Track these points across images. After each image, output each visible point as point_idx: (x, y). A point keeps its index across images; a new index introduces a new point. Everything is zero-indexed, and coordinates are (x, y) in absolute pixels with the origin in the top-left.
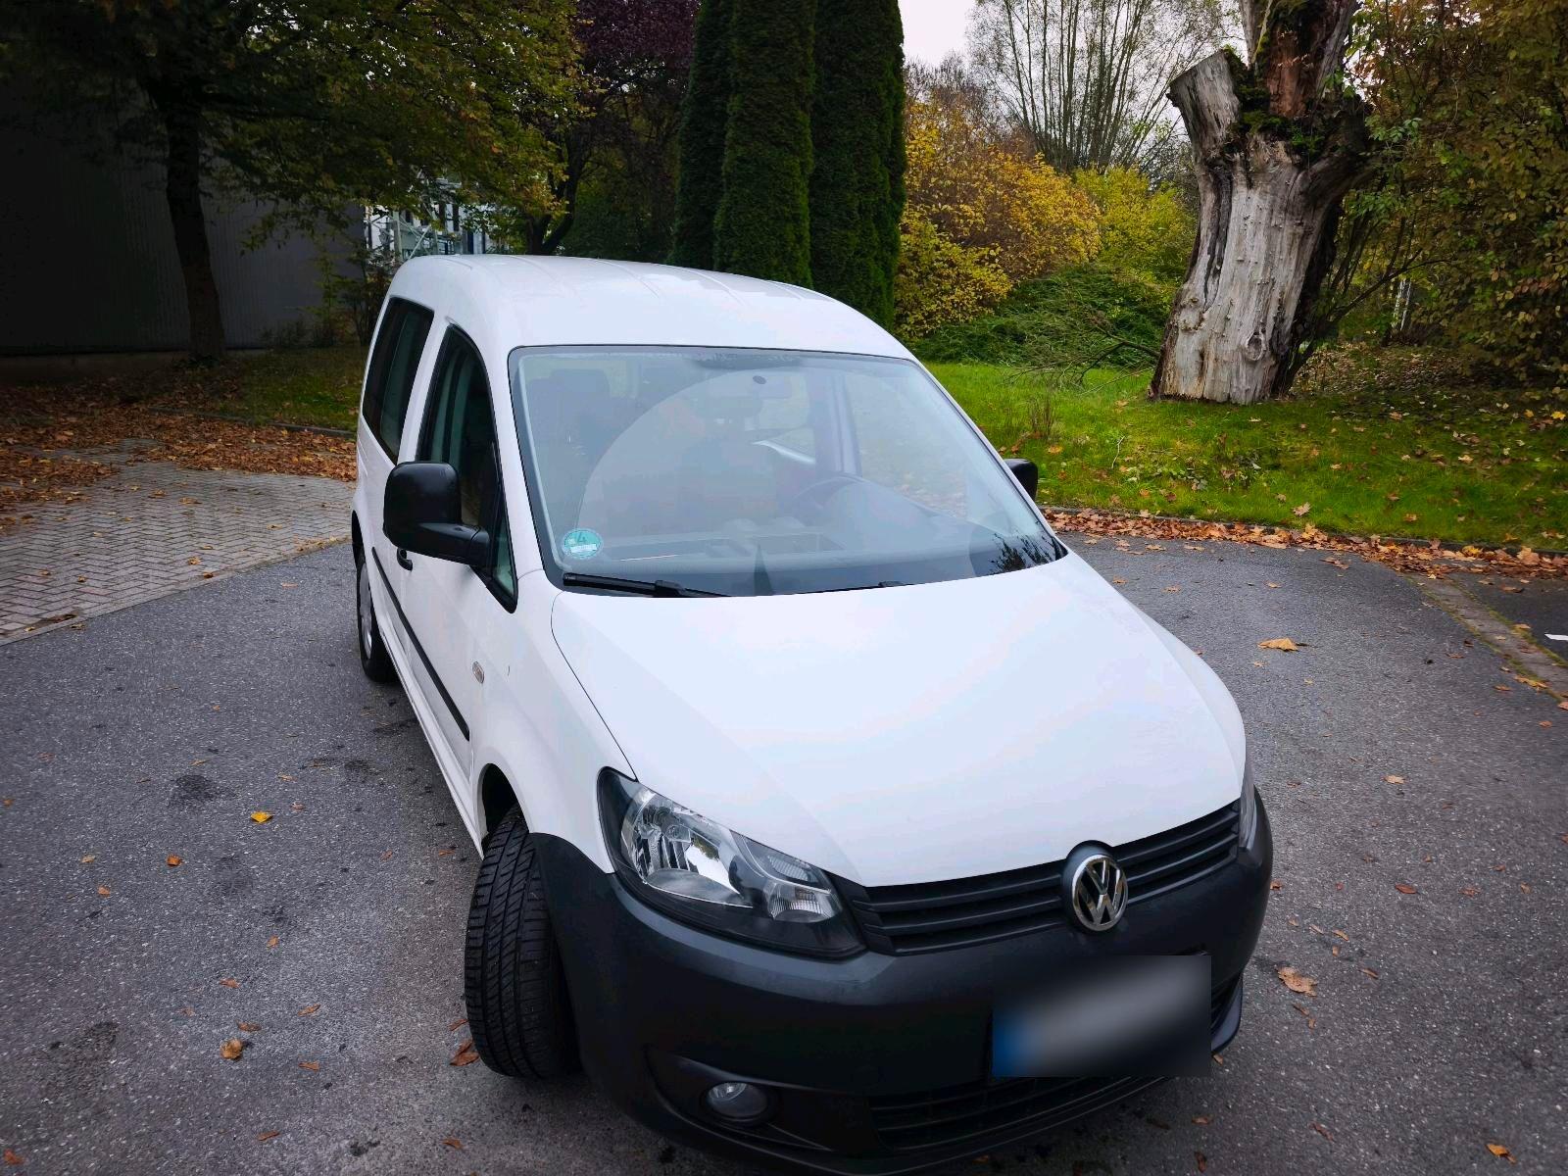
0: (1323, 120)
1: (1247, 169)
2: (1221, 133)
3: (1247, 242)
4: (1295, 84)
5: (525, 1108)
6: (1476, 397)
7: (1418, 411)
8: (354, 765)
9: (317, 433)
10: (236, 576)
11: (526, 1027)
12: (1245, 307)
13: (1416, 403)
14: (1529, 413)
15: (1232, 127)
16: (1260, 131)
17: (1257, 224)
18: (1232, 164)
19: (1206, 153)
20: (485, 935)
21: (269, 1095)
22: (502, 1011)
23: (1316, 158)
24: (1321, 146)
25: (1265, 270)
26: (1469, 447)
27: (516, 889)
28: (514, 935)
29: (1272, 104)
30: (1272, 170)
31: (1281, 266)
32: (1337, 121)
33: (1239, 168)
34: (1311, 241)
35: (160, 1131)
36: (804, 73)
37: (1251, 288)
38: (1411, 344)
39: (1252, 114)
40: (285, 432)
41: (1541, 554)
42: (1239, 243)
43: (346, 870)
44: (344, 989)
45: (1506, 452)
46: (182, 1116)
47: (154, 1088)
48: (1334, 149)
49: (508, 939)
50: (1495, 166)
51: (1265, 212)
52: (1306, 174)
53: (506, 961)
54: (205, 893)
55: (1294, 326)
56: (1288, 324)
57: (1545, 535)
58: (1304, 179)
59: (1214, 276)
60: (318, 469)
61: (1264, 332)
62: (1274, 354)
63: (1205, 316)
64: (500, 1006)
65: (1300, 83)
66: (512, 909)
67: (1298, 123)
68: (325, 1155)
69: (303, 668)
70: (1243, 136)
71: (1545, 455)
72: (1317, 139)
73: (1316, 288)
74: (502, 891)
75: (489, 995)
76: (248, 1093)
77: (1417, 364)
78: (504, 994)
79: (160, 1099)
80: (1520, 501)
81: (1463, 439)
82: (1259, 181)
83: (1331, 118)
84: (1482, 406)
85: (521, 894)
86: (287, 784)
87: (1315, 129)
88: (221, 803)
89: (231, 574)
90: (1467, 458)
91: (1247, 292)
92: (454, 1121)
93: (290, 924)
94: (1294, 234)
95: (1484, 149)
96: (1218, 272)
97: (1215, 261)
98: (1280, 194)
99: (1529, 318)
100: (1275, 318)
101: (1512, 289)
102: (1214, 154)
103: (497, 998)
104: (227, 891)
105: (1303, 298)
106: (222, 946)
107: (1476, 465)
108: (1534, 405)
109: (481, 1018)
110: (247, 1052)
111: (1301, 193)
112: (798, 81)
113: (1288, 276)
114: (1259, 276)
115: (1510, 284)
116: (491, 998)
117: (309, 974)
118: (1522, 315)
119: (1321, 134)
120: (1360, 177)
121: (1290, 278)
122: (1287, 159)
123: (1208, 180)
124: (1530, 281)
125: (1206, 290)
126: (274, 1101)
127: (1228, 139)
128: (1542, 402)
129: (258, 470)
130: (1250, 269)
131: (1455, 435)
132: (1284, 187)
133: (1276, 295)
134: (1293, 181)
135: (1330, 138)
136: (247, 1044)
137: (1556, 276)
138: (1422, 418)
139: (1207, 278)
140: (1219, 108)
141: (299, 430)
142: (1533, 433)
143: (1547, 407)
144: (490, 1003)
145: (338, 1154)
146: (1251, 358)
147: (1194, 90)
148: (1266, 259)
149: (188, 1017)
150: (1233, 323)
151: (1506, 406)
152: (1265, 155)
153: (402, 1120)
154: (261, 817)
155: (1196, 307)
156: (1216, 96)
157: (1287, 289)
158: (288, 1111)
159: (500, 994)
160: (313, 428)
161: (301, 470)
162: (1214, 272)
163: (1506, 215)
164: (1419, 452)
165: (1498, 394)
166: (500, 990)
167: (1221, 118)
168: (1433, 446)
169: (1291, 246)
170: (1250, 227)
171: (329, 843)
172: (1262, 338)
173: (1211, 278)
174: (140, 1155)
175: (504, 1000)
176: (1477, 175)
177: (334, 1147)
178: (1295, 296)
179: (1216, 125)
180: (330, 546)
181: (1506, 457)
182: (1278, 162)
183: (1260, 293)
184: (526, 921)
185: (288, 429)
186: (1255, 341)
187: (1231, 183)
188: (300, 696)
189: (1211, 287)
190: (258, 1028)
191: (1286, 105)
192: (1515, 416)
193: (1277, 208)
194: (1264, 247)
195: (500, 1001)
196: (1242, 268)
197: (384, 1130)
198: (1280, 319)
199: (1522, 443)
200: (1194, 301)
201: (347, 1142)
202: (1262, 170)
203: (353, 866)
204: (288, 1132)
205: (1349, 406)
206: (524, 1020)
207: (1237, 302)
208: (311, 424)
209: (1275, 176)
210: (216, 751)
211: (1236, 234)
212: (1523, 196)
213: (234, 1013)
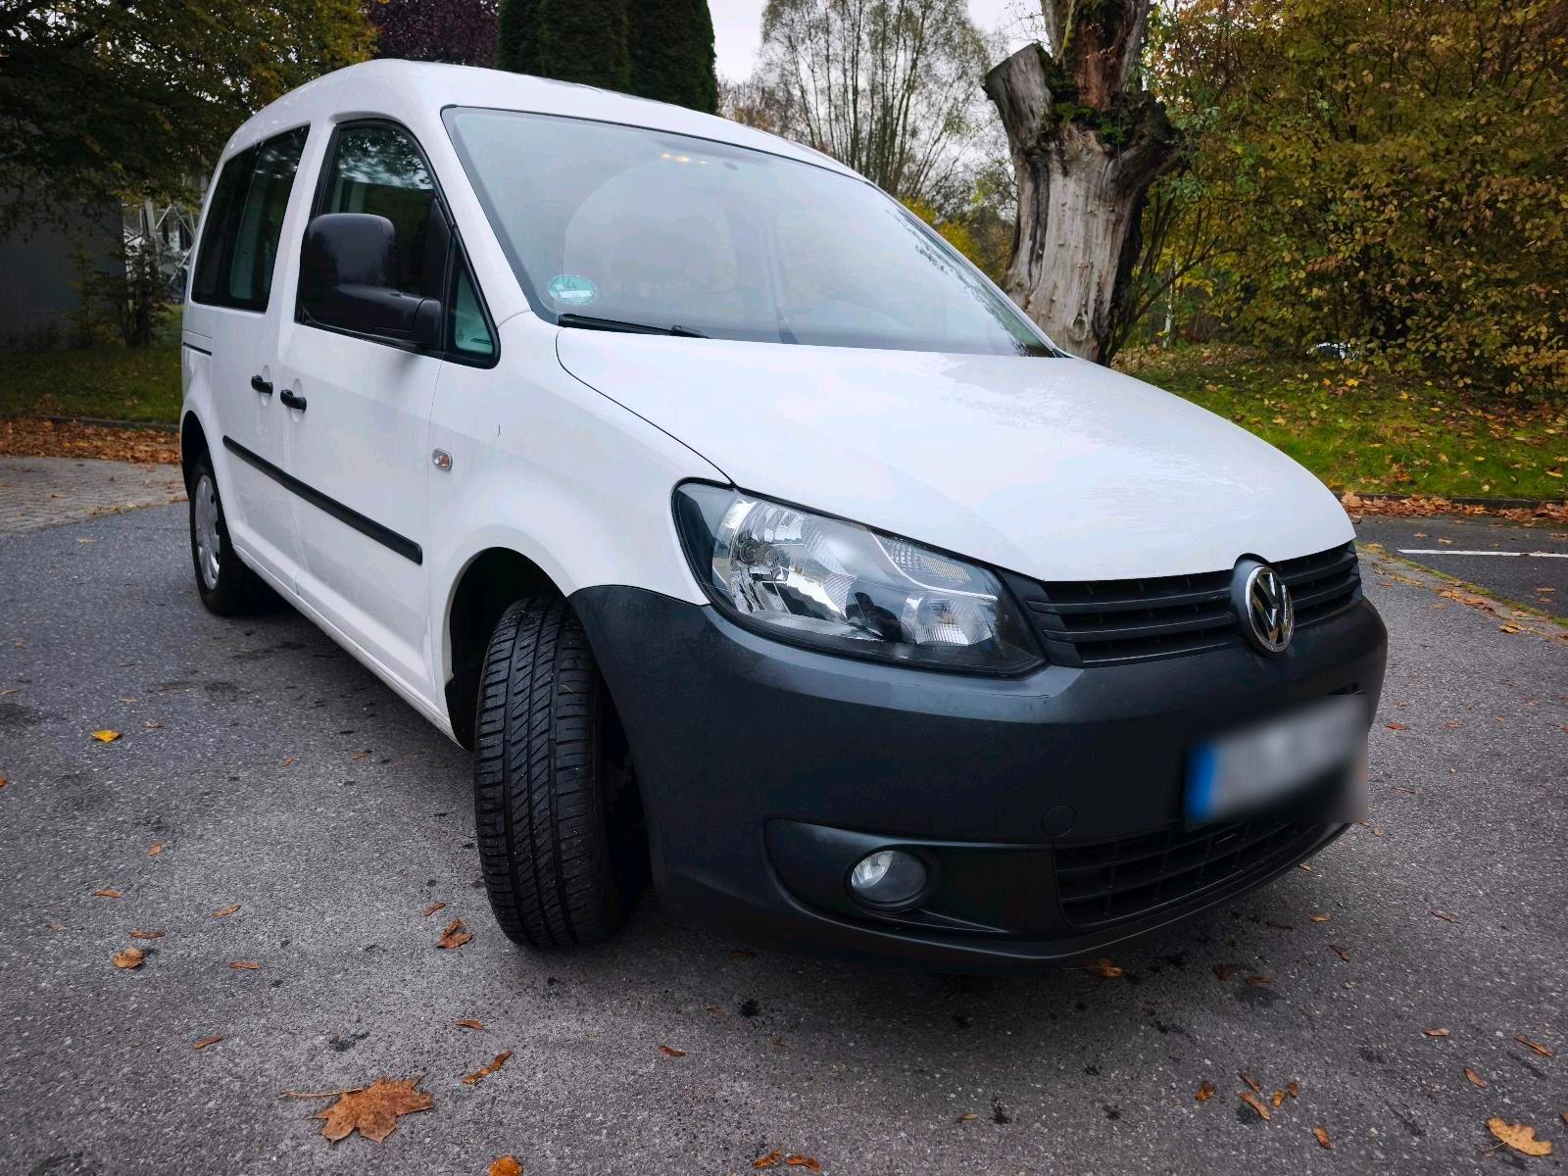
0: (1129, 111)
1: (1062, 158)
2: (1036, 124)
3: (1066, 226)
4: (1100, 78)
5: (551, 982)
6: (1279, 370)
7: (1230, 383)
8: (213, 687)
9: (87, 424)
10: (15, 536)
11: (564, 858)
12: (1068, 289)
13: (1228, 377)
14: (1327, 382)
15: (1046, 117)
16: (1073, 121)
17: (1074, 210)
18: (1047, 153)
19: (1023, 142)
20: (504, 741)
21: (195, 1001)
22: (532, 837)
23: (1125, 147)
24: (1130, 135)
25: (1084, 254)
26: (1280, 413)
27: (540, 682)
28: (545, 737)
29: (1080, 97)
30: (1085, 158)
31: (1098, 250)
32: (1142, 112)
33: (1055, 157)
34: (1122, 228)
35: (43, 1053)
36: (618, 63)
37: (1072, 271)
38: (1198, 341)
39: (1064, 105)
40: (48, 424)
41: (1362, 497)
42: (1059, 228)
43: (236, 779)
44: (269, 888)
45: (1313, 414)
46: (73, 1035)
47: (22, 1008)
48: (1142, 137)
49: (537, 743)
50: (1281, 156)
51: (1081, 199)
52: (1116, 162)
53: (536, 770)
54: (49, 809)
55: (1111, 309)
56: (1107, 306)
57: (1362, 480)
58: (1115, 167)
59: (1037, 260)
60: (97, 453)
61: (1086, 313)
62: (1096, 336)
63: (1032, 298)
64: (532, 830)
65: (1105, 77)
66: (539, 705)
67: (1108, 114)
68: (298, 1054)
69: (125, 607)
70: (1057, 126)
71: (1346, 416)
72: (1124, 128)
73: (1128, 274)
74: (521, 686)
75: (516, 817)
76: (164, 1000)
77: (1209, 357)
78: (536, 813)
79: (34, 1020)
80: (1334, 453)
81: (1274, 405)
82: (1073, 169)
83: (1136, 109)
84: (1285, 377)
85: (548, 688)
86: (132, 706)
87: (1122, 119)
88: (49, 726)
89: (9, 534)
90: (1280, 420)
91: (1069, 273)
92: (463, 1002)
93: (174, 831)
94: (1108, 221)
95: (1271, 141)
96: (1040, 257)
97: (1038, 245)
98: (1093, 182)
99: (1321, 293)
100: (1096, 300)
101: (1304, 268)
102: (1031, 143)
103: (527, 820)
104: (79, 806)
105: (1118, 283)
106: (86, 858)
107: (1290, 426)
108: (1331, 374)
109: (504, 850)
110: (150, 961)
111: (1112, 181)
112: (612, 69)
113: (1104, 260)
114: (1080, 260)
115: (1303, 263)
116: (518, 822)
117: (216, 877)
118: (1315, 291)
119: (1129, 124)
120: (1165, 165)
121: (1106, 262)
122: (1098, 148)
123: (1026, 169)
124: (1320, 260)
125: (1030, 275)
126: (205, 1006)
127: (1043, 127)
128: (1336, 372)
129: (23, 454)
130: (1071, 253)
131: (1266, 402)
132: (1096, 175)
133: (1095, 278)
134: (1106, 169)
135: (1137, 127)
136: (147, 952)
137: (1340, 256)
138: (1236, 389)
139: (1030, 263)
140: (1033, 99)
141: (66, 422)
142: (1332, 399)
143: (1341, 376)
144: (517, 828)
145: (313, 1054)
146: (1076, 338)
147: (1009, 81)
148: (1085, 243)
149: (55, 931)
150: (1059, 305)
151: (1306, 376)
152: (1078, 144)
153: (393, 1008)
154: (107, 736)
155: (1022, 291)
156: (1029, 88)
157: (1104, 273)
158: (229, 1014)
159: (530, 815)
160: (83, 418)
161: (80, 455)
162: (1036, 257)
163: (1294, 201)
164: (1238, 417)
165: (1297, 368)
166: (531, 809)
167: (1035, 109)
168: (1250, 411)
169: (1106, 231)
170: (1069, 213)
171: (204, 756)
172: (1085, 318)
173: (1033, 263)
174: (19, 1082)
175: (537, 821)
176: (1267, 164)
177: (308, 1044)
178: (1111, 280)
179: (1030, 116)
180: (129, 511)
181: (1313, 419)
182: (1090, 151)
183: (1081, 276)
184: (560, 718)
185: (53, 420)
186: (1079, 322)
187: (1048, 171)
188: (129, 632)
189: (1035, 271)
190: (160, 934)
191: (1093, 98)
192: (1316, 384)
193: (1091, 195)
194: (1082, 231)
195: (530, 823)
196: (1063, 251)
197: (371, 1021)
198: (1099, 302)
199: (1325, 407)
200: (1019, 285)
201: (322, 1038)
202: (1076, 158)
203: (243, 775)
204: (235, 1035)
205: (1169, 381)
206: (564, 847)
207: (1061, 285)
208: (81, 414)
209: (1088, 164)
210: (29, 682)
211: (1056, 220)
212: (1307, 184)
213: (121, 923)
